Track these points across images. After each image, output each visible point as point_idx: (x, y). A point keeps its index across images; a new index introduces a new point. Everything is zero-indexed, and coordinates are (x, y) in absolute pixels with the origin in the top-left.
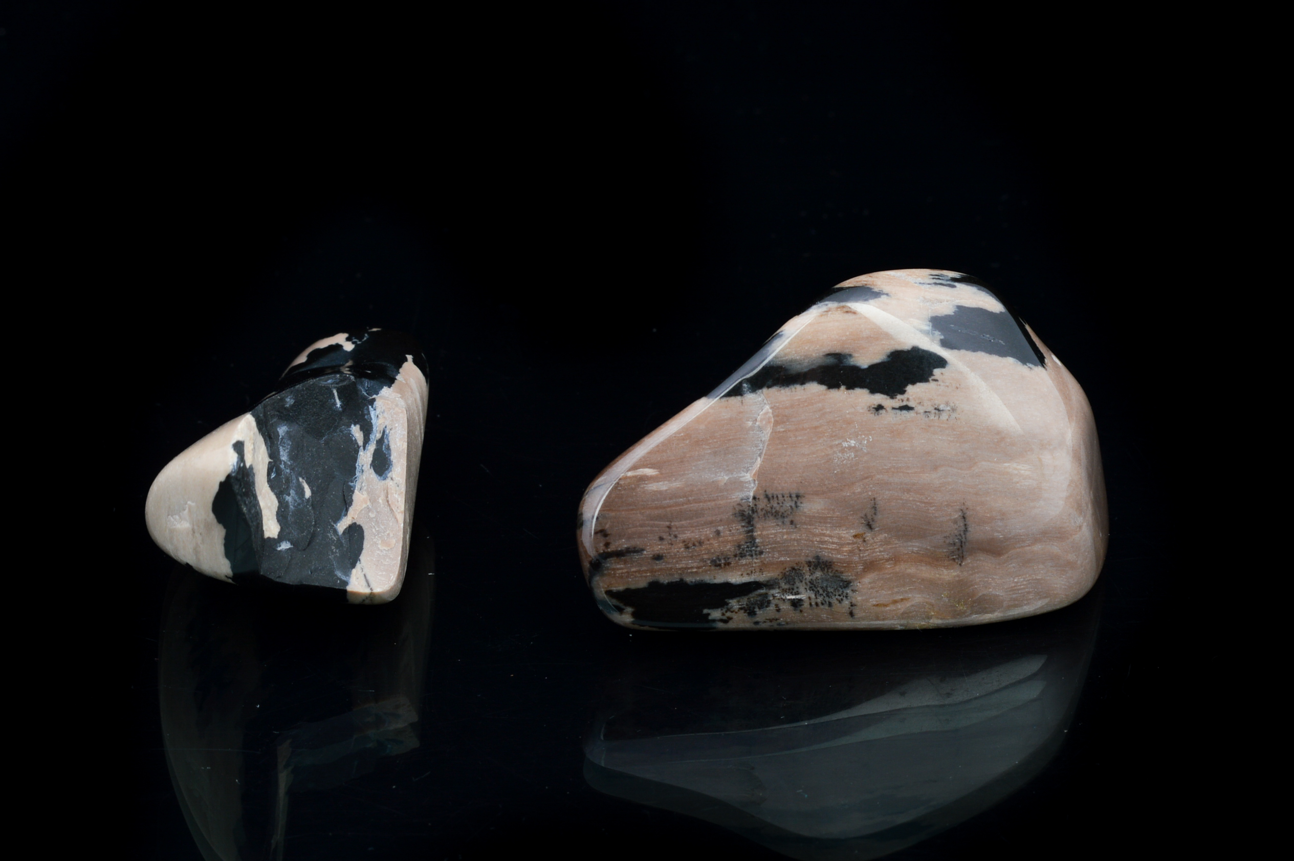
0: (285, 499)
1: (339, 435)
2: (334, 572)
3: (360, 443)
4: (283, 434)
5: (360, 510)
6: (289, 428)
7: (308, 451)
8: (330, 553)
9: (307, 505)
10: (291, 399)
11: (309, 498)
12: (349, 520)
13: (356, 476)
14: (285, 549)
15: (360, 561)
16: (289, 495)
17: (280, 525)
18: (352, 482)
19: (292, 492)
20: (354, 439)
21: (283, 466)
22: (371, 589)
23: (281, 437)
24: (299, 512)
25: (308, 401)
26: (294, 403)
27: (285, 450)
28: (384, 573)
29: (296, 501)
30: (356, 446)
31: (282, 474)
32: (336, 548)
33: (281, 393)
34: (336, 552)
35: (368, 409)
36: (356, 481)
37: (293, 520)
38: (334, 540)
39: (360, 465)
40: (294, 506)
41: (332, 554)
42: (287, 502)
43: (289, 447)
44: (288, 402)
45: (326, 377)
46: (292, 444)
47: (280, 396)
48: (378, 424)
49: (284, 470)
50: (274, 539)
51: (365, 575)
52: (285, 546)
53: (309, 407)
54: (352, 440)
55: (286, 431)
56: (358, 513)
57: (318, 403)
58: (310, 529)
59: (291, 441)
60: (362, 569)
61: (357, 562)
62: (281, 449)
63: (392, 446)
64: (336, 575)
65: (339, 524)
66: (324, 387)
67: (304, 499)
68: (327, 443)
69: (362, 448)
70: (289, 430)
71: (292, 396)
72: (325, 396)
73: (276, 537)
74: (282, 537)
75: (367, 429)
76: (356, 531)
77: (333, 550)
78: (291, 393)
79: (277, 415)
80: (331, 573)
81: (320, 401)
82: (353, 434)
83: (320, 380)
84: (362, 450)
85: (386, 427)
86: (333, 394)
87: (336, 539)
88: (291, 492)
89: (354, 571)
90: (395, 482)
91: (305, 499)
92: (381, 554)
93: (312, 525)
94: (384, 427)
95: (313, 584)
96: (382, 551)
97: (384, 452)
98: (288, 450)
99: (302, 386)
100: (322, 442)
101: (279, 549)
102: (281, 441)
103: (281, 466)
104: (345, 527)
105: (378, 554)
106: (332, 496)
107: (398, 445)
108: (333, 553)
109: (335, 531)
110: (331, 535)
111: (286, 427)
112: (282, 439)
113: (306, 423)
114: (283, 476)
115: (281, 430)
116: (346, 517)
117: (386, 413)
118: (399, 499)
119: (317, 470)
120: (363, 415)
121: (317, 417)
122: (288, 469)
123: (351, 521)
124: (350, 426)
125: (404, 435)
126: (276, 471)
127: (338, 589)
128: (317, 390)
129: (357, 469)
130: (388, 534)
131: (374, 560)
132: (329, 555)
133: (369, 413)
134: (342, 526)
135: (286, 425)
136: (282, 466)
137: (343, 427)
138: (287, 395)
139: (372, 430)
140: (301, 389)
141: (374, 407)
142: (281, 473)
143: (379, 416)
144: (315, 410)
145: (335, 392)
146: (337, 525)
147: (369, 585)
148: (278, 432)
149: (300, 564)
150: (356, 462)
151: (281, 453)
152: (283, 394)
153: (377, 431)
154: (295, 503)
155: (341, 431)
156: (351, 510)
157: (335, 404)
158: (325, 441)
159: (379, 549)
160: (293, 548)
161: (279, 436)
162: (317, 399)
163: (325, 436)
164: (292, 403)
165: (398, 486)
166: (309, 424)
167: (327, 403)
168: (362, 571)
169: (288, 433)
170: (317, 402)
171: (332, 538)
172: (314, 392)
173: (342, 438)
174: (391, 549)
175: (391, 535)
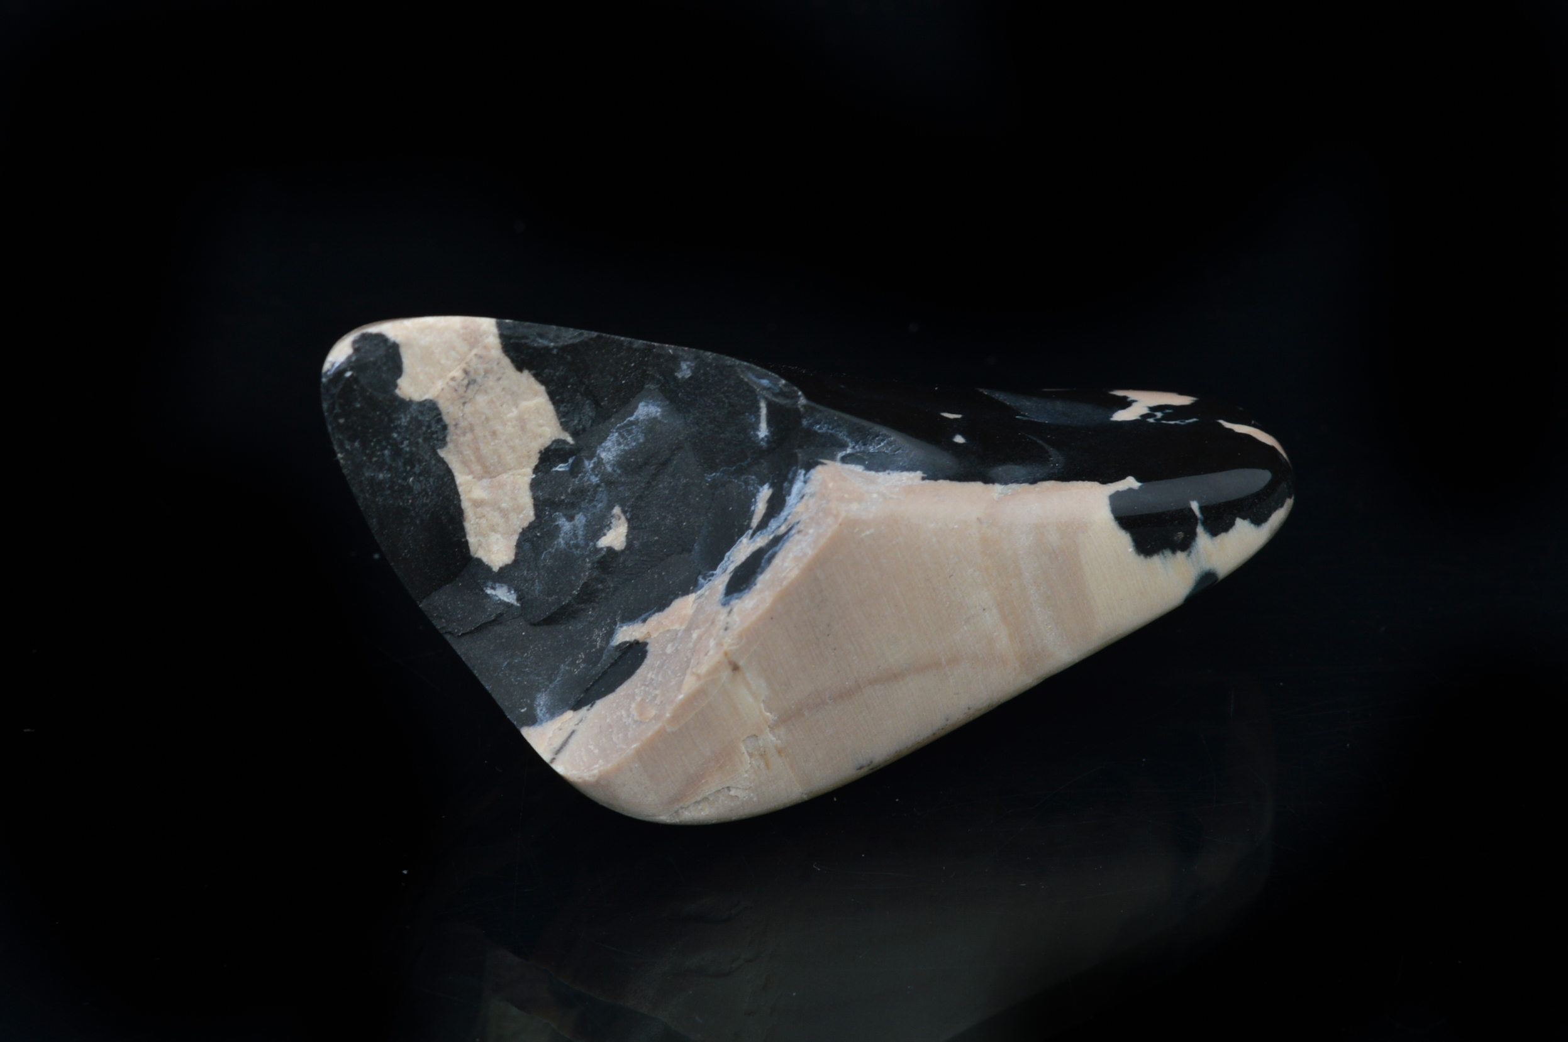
0: (555, 520)
1: (740, 486)
2: (539, 691)
3: (755, 522)
4: (641, 418)
5: (666, 629)
6: (661, 415)
7: (673, 476)
8: (568, 660)
9: (588, 556)
10: (689, 367)
11: (602, 549)
12: (642, 633)
13: (715, 572)
14: (500, 600)
15: (592, 706)
16: (571, 518)
17: (517, 554)
18: (704, 578)
19: (580, 519)
20: (752, 508)
21: (592, 466)
22: (553, 759)
23: (632, 419)
24: (567, 561)
25: (713, 390)
26: (691, 378)
27: (619, 444)
28: (596, 751)
29: (577, 538)
30: (746, 523)
31: (577, 477)
32: (584, 661)
33: (680, 348)
34: (577, 666)
35: (795, 474)
36: (710, 580)
37: (549, 562)
38: (595, 646)
39: (731, 558)
40: (567, 544)
41: (569, 665)
42: (558, 528)
43: (634, 444)
44: (682, 371)
45: (764, 371)
46: (644, 443)
47: (674, 350)
48: (794, 510)
49: (585, 473)
50: (488, 569)
51: (573, 732)
52: (503, 594)
53: (710, 401)
54: (749, 507)
55: (653, 415)
56: (661, 630)
57: (727, 405)
58: (562, 598)
59: (645, 436)
60: (581, 721)
61: (586, 705)
62: (614, 436)
63: (777, 561)
64: (533, 700)
65: (625, 628)
66: (747, 383)
67: (591, 544)
68: (714, 486)
69: (750, 532)
70: (659, 418)
71: (693, 365)
72: (743, 402)
73: (496, 569)
74: (504, 575)
75: (776, 505)
76: (636, 653)
77: (578, 659)
78: (696, 358)
79: (659, 380)
80: (530, 692)
81: (731, 405)
82: (758, 500)
83: (748, 368)
84: (749, 536)
85: (798, 523)
86: (758, 408)
87: (598, 647)
88: (577, 517)
89: (569, 714)
90: (729, 620)
91: (595, 545)
92: (624, 720)
93: (571, 595)
94: (797, 521)
95: (483, 683)
96: (628, 716)
97: (763, 561)
98: (627, 448)
99: (714, 359)
100: (709, 477)
101: (489, 591)
102: (626, 425)
103: (586, 463)
104: (628, 639)
105: (622, 716)
106: (656, 576)
107: (786, 564)
108: (573, 663)
109: (611, 634)
110: (599, 635)
111: (659, 410)
112: (632, 423)
113: (697, 428)
114: (577, 481)
115: (646, 409)
116: (642, 624)
117: (814, 500)
118: (711, 653)
119: (664, 518)
120: (785, 479)
121: (716, 429)
122: (596, 476)
123: (643, 635)
124: (762, 484)
125: (805, 555)
126: (573, 464)
127: (508, 719)
128: (732, 383)
129: (723, 562)
130: (655, 697)
131: (608, 720)
132: (564, 662)
133: (792, 482)
134: (626, 634)
135: (662, 407)
136: (589, 465)
137: (753, 477)
138: (686, 356)
139: (779, 514)
140: (709, 361)
141: (807, 476)
142: (578, 473)
143: (805, 498)
144: (717, 414)
145: (763, 405)
146: (621, 627)
147: (558, 751)
148: (636, 407)
149: (503, 640)
150: (729, 550)
151: (608, 444)
152: (684, 351)
153: (786, 519)
154: (571, 539)
155: (747, 483)
156: (656, 619)
157: (756, 427)
158: (714, 480)
159: (628, 711)
160: (517, 607)
161: (632, 414)
162: (727, 397)
163: (717, 472)
164: (687, 377)
165: (726, 629)
166: (701, 433)
167: (742, 417)
168: (578, 724)
169: (653, 421)
170: (724, 403)
171: (596, 641)
172: (726, 382)
173: (740, 493)
174: (641, 722)
175: (657, 701)
